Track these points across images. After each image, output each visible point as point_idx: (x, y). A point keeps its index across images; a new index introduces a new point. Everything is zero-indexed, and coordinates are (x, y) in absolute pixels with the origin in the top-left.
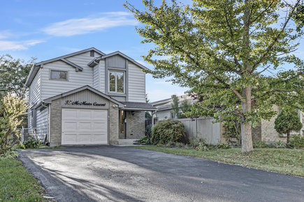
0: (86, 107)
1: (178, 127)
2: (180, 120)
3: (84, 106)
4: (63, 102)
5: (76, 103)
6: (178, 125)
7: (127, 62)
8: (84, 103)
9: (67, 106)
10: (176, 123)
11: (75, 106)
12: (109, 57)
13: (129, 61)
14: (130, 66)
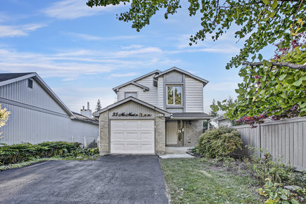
0: (132, 118)
1: (230, 137)
2: (235, 127)
3: (130, 117)
4: (111, 113)
5: (123, 115)
6: (231, 134)
7: (184, 76)
8: (130, 115)
9: (114, 117)
10: (229, 132)
11: (122, 117)
12: (166, 74)
13: (186, 75)
14: (187, 80)
